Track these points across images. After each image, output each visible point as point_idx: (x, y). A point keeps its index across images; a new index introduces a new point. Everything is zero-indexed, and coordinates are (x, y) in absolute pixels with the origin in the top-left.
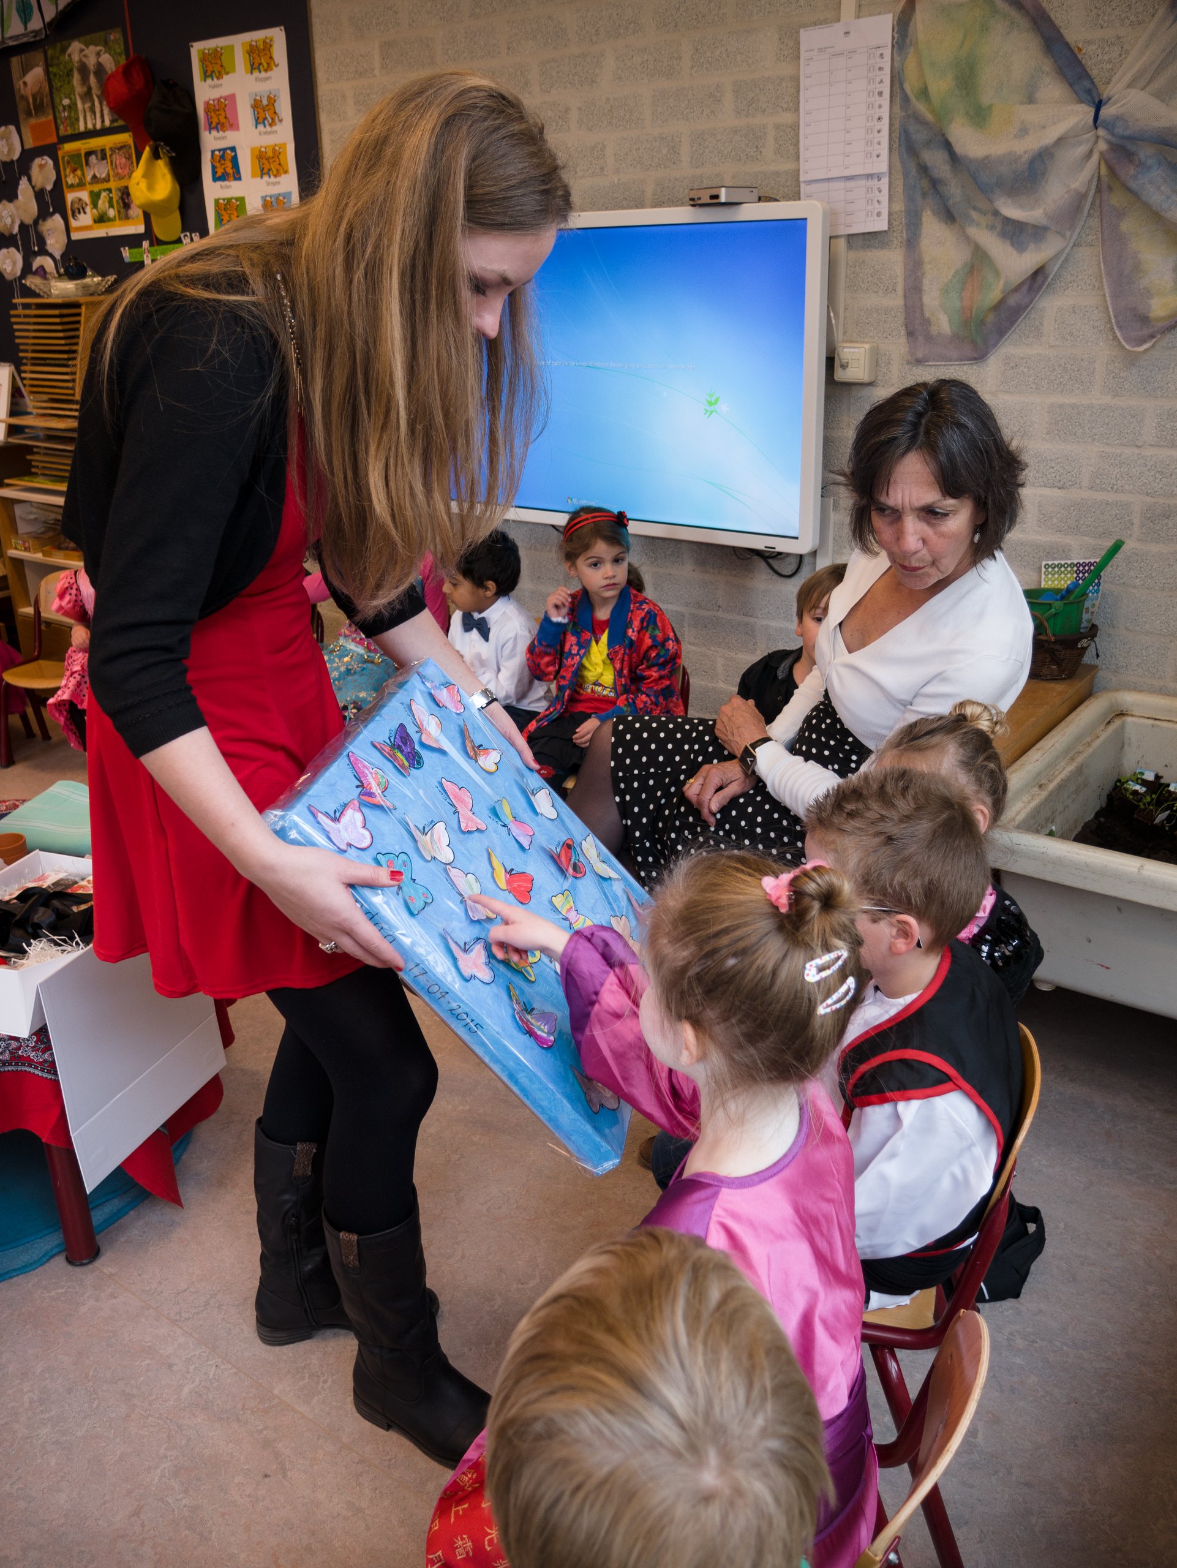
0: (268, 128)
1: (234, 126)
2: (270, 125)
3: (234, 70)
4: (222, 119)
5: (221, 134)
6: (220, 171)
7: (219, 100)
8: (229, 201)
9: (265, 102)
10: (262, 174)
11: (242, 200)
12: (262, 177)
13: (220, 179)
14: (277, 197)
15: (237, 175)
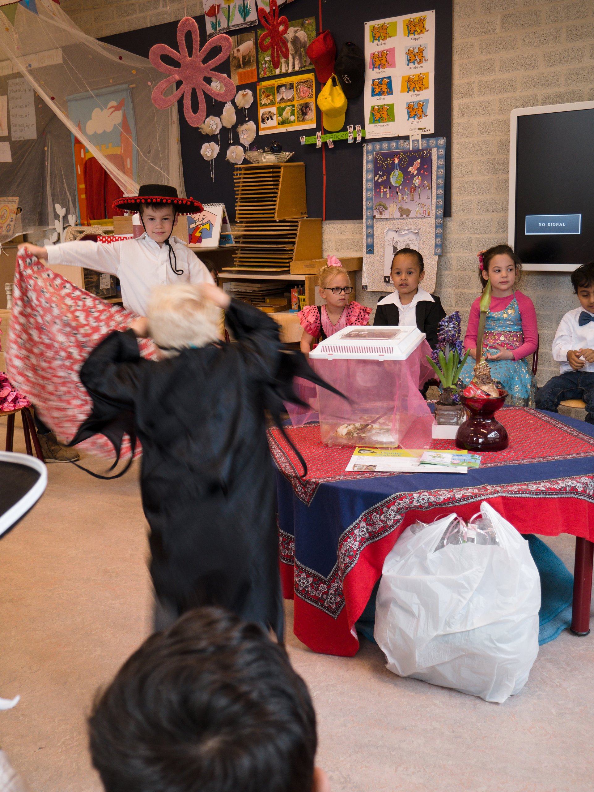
0: (417, 65)
1: (392, 65)
2: (418, 63)
3: (395, 35)
4: (383, 62)
5: (381, 70)
6: (377, 91)
7: (382, 52)
8: (382, 107)
9: (416, 51)
10: (409, 90)
11: (392, 106)
12: (408, 92)
13: (377, 95)
14: (418, 102)
15: (390, 91)
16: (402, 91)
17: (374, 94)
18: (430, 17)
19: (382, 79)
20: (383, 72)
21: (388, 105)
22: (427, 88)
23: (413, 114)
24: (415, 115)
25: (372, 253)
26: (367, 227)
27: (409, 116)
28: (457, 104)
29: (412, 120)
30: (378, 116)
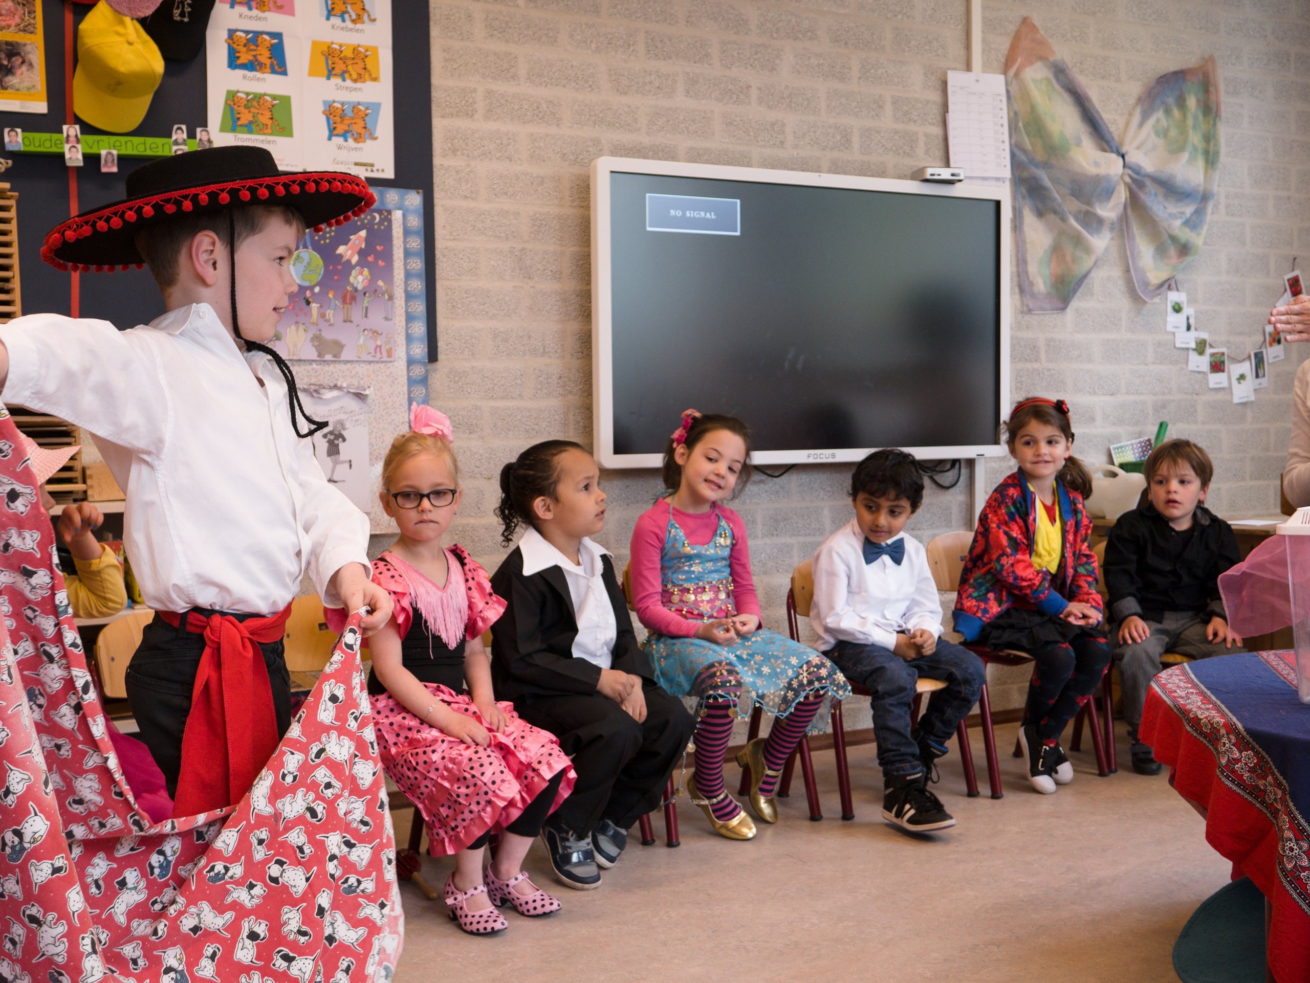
0: (349, 24)
1: (284, 7)
2: (354, 21)
5: (255, 12)
6: (245, 58)
8: (259, 98)
10: (330, 74)
11: (285, 101)
12: (328, 78)
13: (243, 66)
14: (355, 107)
15: (279, 65)
16: (312, 73)
17: (234, 62)
19: (258, 34)
20: (258, 18)
21: (274, 97)
22: (375, 79)
23: (341, 128)
24: (347, 132)
27: (332, 133)
28: (440, 126)
29: (338, 140)
30: (246, 117)
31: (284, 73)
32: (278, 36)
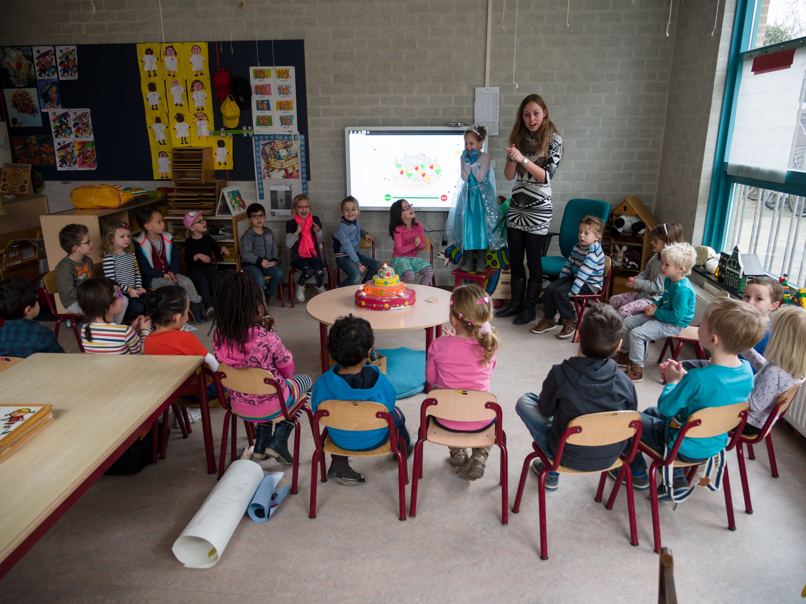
1: (269, 93)
2: (286, 95)
3: (270, 77)
4: (263, 91)
5: (262, 96)
6: (260, 107)
7: (262, 85)
8: (264, 117)
9: (284, 88)
10: (281, 109)
11: (270, 117)
13: (260, 110)
14: (287, 117)
15: (269, 109)
16: (277, 109)
17: (258, 109)
18: (292, 70)
19: (263, 101)
20: (263, 97)
21: (268, 116)
22: (292, 109)
23: (284, 123)
25: (263, 199)
26: (259, 184)
27: (282, 124)
28: (310, 119)
29: (284, 126)
30: (261, 122)
31: (270, 110)
32: (268, 101)
